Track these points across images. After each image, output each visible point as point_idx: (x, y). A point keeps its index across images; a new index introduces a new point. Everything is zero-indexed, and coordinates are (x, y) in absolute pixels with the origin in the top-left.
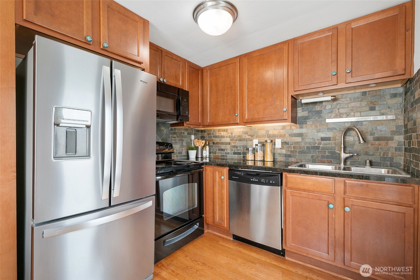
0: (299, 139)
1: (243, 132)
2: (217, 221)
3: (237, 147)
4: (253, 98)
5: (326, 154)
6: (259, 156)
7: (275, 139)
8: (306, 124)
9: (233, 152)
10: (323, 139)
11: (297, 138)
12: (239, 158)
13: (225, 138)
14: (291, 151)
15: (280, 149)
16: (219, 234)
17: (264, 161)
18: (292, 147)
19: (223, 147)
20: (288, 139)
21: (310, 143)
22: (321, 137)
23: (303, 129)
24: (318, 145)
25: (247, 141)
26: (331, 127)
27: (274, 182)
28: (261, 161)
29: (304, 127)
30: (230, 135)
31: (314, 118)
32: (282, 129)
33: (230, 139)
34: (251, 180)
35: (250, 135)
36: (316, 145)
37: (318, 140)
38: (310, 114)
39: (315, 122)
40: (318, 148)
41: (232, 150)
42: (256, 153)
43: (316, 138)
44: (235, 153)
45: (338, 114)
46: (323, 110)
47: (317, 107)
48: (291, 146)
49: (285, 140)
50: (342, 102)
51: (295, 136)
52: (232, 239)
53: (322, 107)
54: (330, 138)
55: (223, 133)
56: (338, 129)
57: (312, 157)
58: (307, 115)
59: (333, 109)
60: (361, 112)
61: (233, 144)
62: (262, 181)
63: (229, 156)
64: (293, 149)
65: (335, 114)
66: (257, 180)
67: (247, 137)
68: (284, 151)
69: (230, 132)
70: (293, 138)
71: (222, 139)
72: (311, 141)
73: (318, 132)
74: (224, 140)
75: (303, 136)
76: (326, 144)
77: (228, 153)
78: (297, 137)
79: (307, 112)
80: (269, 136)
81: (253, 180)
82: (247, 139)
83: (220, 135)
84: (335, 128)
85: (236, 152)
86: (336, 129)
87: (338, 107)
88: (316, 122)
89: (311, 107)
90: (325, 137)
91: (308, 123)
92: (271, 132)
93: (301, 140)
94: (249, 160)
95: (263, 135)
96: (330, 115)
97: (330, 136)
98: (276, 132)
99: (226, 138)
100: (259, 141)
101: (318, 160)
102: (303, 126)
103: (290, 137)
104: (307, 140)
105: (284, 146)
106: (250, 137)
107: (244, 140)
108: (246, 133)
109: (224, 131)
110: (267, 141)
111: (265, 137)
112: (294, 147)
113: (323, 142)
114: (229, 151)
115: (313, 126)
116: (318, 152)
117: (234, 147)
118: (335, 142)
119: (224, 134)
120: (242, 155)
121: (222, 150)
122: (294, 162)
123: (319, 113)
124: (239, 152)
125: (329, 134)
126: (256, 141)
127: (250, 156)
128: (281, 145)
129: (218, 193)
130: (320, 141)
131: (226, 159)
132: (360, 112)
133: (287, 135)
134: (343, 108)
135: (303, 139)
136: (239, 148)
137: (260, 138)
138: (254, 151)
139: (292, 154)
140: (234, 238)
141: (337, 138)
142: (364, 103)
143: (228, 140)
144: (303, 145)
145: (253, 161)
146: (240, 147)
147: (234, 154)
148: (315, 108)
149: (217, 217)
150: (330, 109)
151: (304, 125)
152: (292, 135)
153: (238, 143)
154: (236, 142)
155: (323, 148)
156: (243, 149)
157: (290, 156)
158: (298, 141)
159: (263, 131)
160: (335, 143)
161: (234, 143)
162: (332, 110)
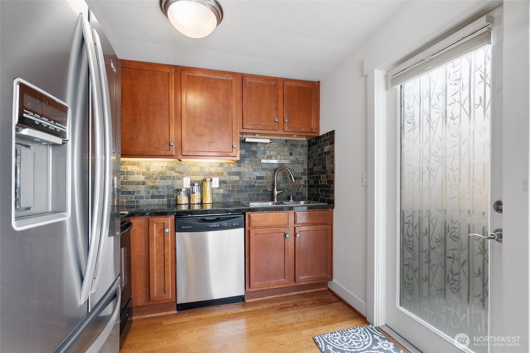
0: (237, 178)
1: (167, 167)
2: (155, 295)
3: (157, 188)
5: (260, 192)
6: (196, 199)
7: (212, 177)
8: (244, 162)
9: (150, 194)
10: (258, 178)
11: (235, 176)
12: (161, 203)
13: (136, 176)
14: (229, 191)
15: (218, 188)
17: (202, 203)
18: (230, 186)
19: (131, 188)
20: (226, 178)
21: (247, 182)
22: (257, 176)
23: (241, 168)
24: (254, 183)
25: (174, 179)
26: (264, 167)
27: (237, 224)
29: (242, 166)
30: (146, 171)
31: (251, 158)
32: (220, 166)
33: (144, 176)
34: (211, 226)
35: (178, 172)
36: (253, 184)
37: (254, 179)
38: (247, 153)
39: (251, 161)
40: (254, 186)
41: (149, 193)
42: (192, 195)
43: (252, 177)
44: (153, 197)
45: (269, 156)
46: (258, 151)
47: (253, 147)
48: (230, 185)
49: (223, 178)
50: (272, 146)
51: (233, 175)
52: (176, 312)
53: (257, 148)
54: (264, 177)
55: (130, 168)
56: (269, 169)
57: (249, 195)
58: (245, 154)
59: (266, 151)
60: (285, 156)
61: (150, 184)
62: (224, 225)
63: (142, 202)
64: (231, 189)
65: (267, 156)
66: (218, 226)
67: (174, 174)
68: (221, 191)
69: (145, 167)
70: (232, 177)
71: (129, 176)
72: (248, 180)
73: (254, 171)
74: (131, 178)
75: (241, 175)
76: (261, 183)
77: (142, 198)
78: (235, 175)
79: (244, 151)
80: (204, 174)
81: (213, 226)
82: (174, 177)
83: (126, 170)
84: (267, 168)
85: (155, 194)
86: (268, 169)
87: (269, 149)
88: (252, 161)
89: (248, 146)
90: (260, 176)
91: (245, 162)
92: (206, 170)
93: (239, 178)
94: (182, 204)
95: (196, 172)
96: (263, 156)
97: (264, 176)
98: (213, 170)
99: (137, 174)
100: (192, 180)
101: (254, 198)
102: (241, 165)
103: (228, 176)
104: (245, 179)
105: (222, 185)
106: (178, 174)
107: (169, 178)
108: (173, 169)
109: (134, 164)
110: (205, 180)
111: (200, 175)
112: (232, 186)
113: (258, 181)
114: (143, 194)
115: (250, 166)
116: (254, 190)
117: (152, 187)
118: (267, 180)
119: (134, 169)
120: (166, 199)
121: (129, 193)
122: (232, 202)
123: (255, 153)
124: (162, 194)
125: (263, 174)
126: (186, 180)
127: (183, 200)
128: (219, 184)
130: (256, 180)
131: (138, 207)
132: (284, 156)
133: (225, 174)
134: (272, 151)
135: (241, 178)
136: (160, 189)
137: (193, 175)
138: (189, 194)
139: (230, 194)
140: (178, 310)
141: (269, 177)
142: (286, 149)
143: (141, 178)
144: (241, 183)
145: (187, 205)
146: (163, 188)
147: (151, 198)
148: (252, 148)
149: (156, 290)
150: (263, 150)
151: (242, 164)
152: (230, 174)
153: (159, 183)
154: (155, 181)
155: (258, 187)
156: (168, 191)
157: (228, 196)
158: (236, 180)
159: (197, 167)
160: (267, 182)
161: (152, 182)
162: (265, 152)
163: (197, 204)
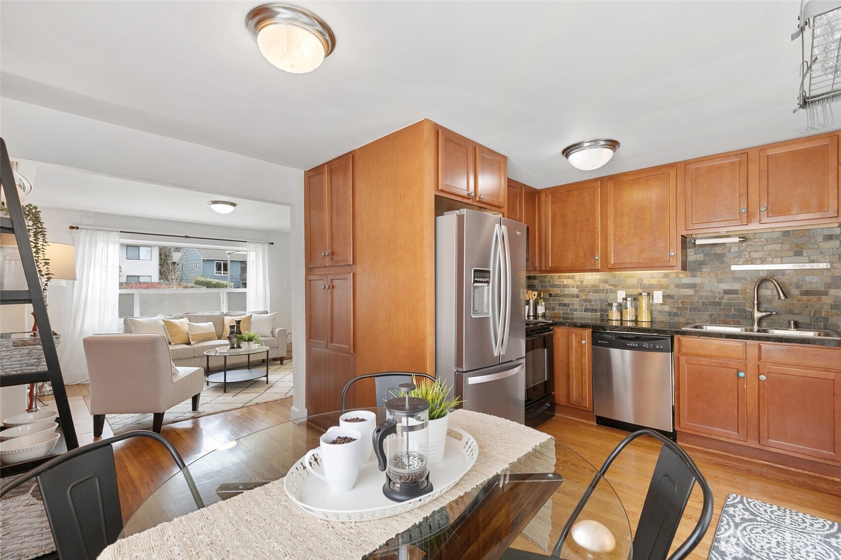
0: (690, 292)
1: (600, 280)
2: (575, 399)
3: (590, 301)
4: (623, 236)
5: (731, 312)
6: (629, 315)
7: (653, 290)
8: (702, 271)
9: (584, 308)
10: (726, 292)
11: (687, 290)
12: (594, 317)
13: (570, 289)
14: (678, 308)
15: (661, 304)
16: (575, 419)
17: (636, 321)
18: (680, 302)
19: (566, 301)
20: (673, 291)
21: (706, 297)
22: (724, 290)
23: (696, 278)
24: (719, 299)
25: (607, 293)
26: (739, 276)
27: (661, 347)
28: (632, 321)
29: (698, 276)
30: (579, 284)
31: (714, 264)
32: (664, 277)
33: (578, 289)
34: (628, 345)
35: (612, 285)
36: (717, 300)
37: (719, 293)
38: (707, 258)
39: (714, 269)
40: (719, 304)
41: (583, 306)
42: (624, 310)
43: (716, 291)
44: (586, 310)
45: (749, 259)
46: (727, 253)
47: (717, 248)
48: (678, 301)
49: (669, 292)
50: (754, 244)
51: (684, 288)
52: (595, 424)
53: (725, 249)
54: (738, 290)
55: (566, 282)
56: (749, 279)
57: (711, 316)
58: (703, 259)
59: (742, 252)
60: (783, 257)
61: (584, 297)
62: (645, 346)
63: (577, 314)
64: (680, 305)
65: (744, 260)
66: (637, 345)
67: (607, 287)
68: (667, 308)
69: (579, 280)
70: (682, 290)
71: (565, 289)
72: (709, 294)
73: (719, 282)
74: (567, 291)
75: (696, 288)
76: (732, 299)
77: (576, 310)
78: (687, 288)
79: (702, 255)
80: (642, 287)
81: (631, 345)
82: (607, 290)
83: (562, 284)
84: (744, 278)
85: (588, 308)
86: (746, 279)
87: (749, 249)
88: (716, 269)
89: (708, 248)
90: (729, 290)
91: (704, 270)
92: (646, 282)
93: (693, 292)
94: (613, 320)
95: (633, 285)
96: (736, 261)
97: (738, 289)
98: (654, 282)
99: (572, 287)
100: (627, 294)
101: (719, 320)
102: (696, 273)
103: (677, 289)
104: (704, 294)
105: (667, 300)
106: (611, 287)
107: (602, 291)
108: (606, 282)
109: (569, 278)
110: (641, 294)
111: (637, 288)
112: (683, 303)
113: (726, 296)
114: (577, 307)
115: (712, 275)
116: (720, 309)
117: (585, 300)
118: (744, 296)
119: (569, 282)
120: (599, 313)
121: (565, 305)
122: (683, 323)
123: (720, 257)
124: (594, 308)
125: (736, 286)
126: (621, 295)
127: (614, 315)
128: (663, 299)
129: (576, 362)
130: (723, 294)
131: (572, 319)
132: (781, 258)
133: (672, 286)
134: (755, 251)
135: (696, 292)
136: (593, 303)
137: (629, 288)
138: (621, 308)
139: (679, 312)
140: (597, 423)
141: (748, 291)
142: (787, 246)
143: (575, 291)
144: (696, 299)
145: (620, 321)
146: (596, 301)
147: (584, 311)
148: (715, 250)
149: (575, 395)
150: (736, 252)
151: (698, 273)
152: (678, 286)
153: (592, 296)
154: (588, 294)
155: (727, 305)
156: (601, 305)
157: (676, 314)
158: (689, 294)
159: (634, 279)
160: (744, 298)
161: (586, 296)
162: (740, 253)
163: (630, 321)
